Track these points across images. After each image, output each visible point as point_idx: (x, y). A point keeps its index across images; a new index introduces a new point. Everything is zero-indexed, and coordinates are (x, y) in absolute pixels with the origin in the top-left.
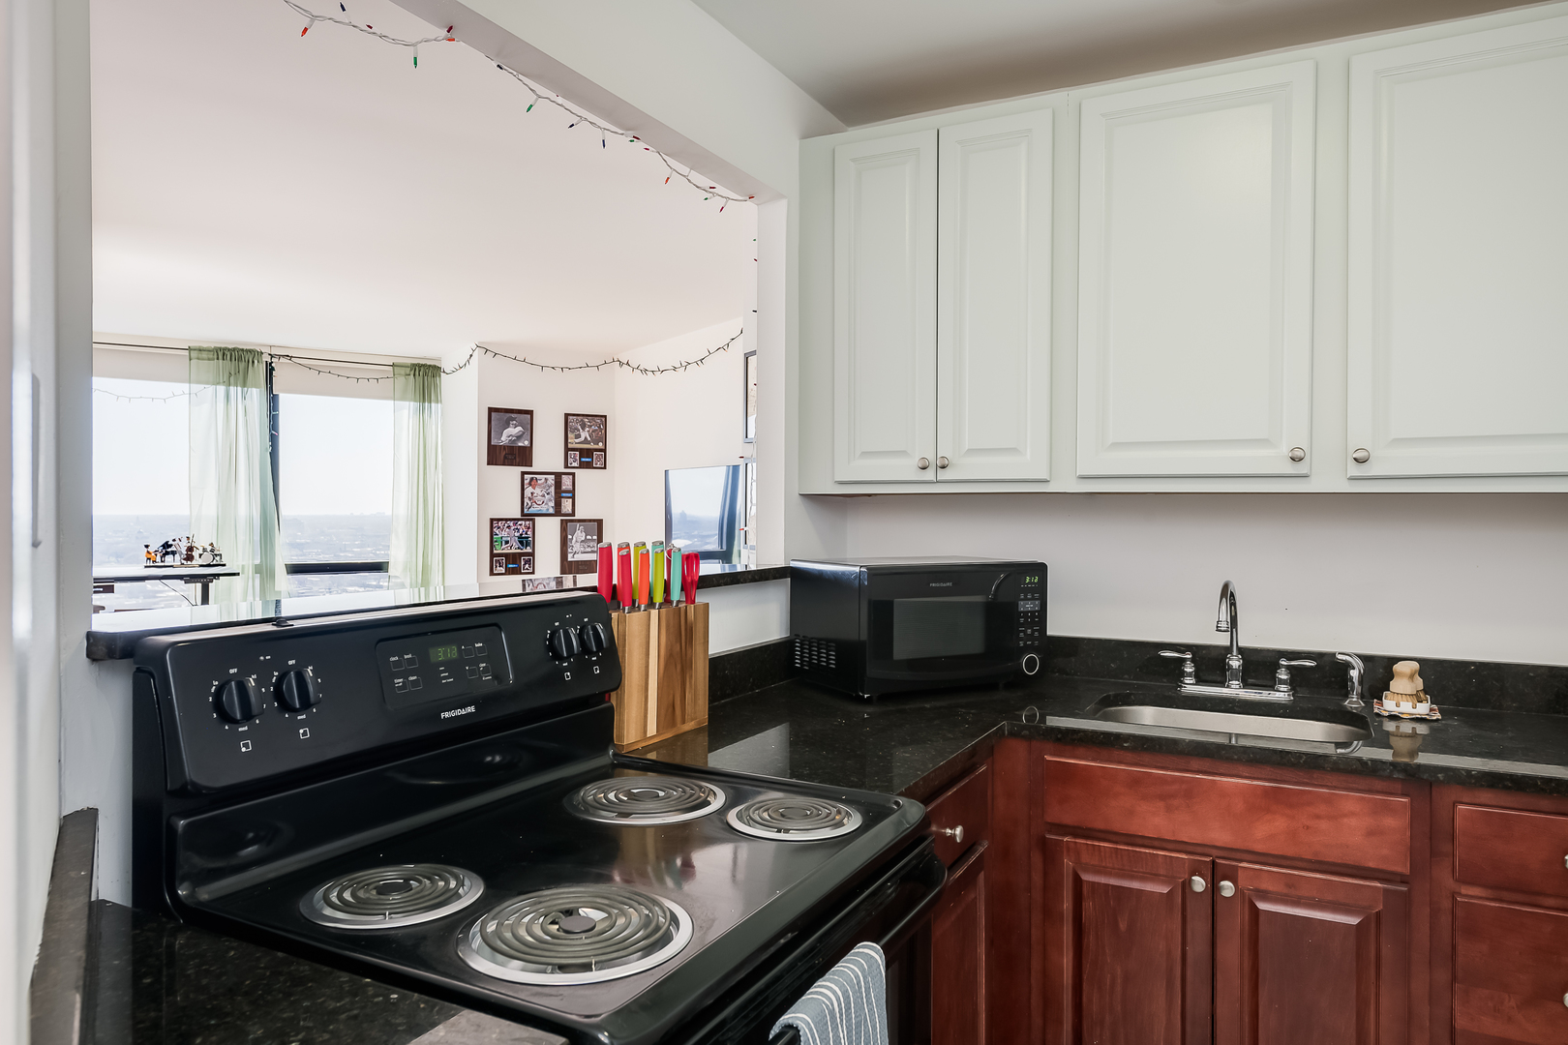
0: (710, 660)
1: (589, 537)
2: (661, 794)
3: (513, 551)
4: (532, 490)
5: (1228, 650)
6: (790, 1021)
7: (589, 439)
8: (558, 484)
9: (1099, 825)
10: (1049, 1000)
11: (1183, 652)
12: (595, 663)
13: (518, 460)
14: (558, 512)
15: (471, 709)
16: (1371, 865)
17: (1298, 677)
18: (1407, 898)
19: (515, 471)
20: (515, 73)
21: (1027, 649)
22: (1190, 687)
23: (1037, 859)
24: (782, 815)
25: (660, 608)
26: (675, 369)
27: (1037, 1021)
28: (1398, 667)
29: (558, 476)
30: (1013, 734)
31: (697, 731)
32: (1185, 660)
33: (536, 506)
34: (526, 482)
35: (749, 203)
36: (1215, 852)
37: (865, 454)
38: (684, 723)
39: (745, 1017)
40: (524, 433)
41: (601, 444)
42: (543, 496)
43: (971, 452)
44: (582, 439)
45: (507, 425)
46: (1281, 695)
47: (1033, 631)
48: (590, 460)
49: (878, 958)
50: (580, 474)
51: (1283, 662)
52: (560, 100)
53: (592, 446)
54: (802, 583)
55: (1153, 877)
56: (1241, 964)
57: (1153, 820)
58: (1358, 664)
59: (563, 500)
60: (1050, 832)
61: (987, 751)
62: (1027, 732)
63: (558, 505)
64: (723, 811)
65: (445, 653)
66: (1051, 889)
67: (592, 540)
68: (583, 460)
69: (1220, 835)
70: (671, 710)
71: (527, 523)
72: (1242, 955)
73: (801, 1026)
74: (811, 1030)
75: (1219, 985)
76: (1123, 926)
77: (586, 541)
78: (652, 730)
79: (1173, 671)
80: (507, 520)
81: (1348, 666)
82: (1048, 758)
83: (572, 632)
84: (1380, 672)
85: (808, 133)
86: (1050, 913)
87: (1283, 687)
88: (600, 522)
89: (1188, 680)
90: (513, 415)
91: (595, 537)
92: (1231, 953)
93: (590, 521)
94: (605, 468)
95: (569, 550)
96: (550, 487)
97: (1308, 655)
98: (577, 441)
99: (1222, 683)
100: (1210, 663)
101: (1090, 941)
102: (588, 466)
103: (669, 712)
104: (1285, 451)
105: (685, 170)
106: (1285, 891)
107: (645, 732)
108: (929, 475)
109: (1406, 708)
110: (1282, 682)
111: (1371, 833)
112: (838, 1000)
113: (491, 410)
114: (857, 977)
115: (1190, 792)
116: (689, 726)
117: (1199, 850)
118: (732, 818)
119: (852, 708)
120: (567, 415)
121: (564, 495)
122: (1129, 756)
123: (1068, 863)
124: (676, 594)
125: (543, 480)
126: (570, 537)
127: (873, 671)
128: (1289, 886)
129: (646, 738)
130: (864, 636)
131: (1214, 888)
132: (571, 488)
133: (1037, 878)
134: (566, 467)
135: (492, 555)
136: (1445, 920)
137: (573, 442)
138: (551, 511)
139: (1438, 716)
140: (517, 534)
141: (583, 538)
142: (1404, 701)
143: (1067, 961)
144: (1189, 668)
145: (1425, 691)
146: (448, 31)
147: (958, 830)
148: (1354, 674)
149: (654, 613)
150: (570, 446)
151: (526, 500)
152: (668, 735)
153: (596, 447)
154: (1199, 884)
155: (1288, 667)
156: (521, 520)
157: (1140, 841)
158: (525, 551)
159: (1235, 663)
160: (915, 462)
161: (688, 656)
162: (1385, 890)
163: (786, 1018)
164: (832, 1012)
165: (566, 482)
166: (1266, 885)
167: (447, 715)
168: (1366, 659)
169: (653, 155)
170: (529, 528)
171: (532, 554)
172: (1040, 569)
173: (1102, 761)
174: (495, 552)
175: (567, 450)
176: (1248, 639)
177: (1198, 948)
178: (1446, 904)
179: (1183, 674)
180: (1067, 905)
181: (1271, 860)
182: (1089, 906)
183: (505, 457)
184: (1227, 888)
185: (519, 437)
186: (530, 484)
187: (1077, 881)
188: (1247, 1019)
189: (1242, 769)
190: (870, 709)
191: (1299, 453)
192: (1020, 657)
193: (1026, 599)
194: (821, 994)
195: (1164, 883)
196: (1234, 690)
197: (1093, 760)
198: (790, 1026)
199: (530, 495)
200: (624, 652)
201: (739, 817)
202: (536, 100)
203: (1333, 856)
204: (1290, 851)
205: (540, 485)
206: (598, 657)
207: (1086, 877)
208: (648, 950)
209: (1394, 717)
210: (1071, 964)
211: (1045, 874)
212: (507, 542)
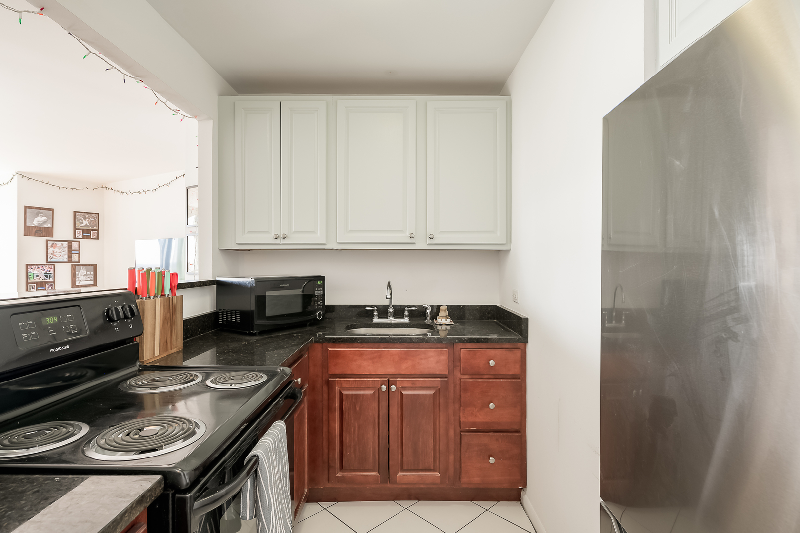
0: (183, 321)
1: (88, 273)
2: (170, 378)
3: (41, 280)
4: (54, 250)
5: (389, 306)
6: (254, 454)
7: (88, 224)
8: (70, 247)
9: (349, 372)
10: (330, 442)
11: (374, 308)
12: (130, 323)
13: (44, 234)
14: (70, 260)
15: (67, 347)
16: (437, 373)
17: (412, 315)
18: (447, 382)
19: (42, 240)
20: (78, 38)
21: (318, 310)
22: (376, 320)
23: (325, 389)
24: (232, 379)
25: (160, 297)
26: (139, 193)
27: (326, 451)
28: (441, 308)
29: (70, 243)
30: (316, 342)
31: (178, 353)
32: (374, 310)
33: (56, 257)
34: (49, 245)
35: (194, 120)
36: (389, 376)
37: (250, 232)
38: (172, 349)
39: (234, 457)
40: (48, 220)
41: (95, 227)
42: (61, 252)
43: (296, 232)
44: (84, 224)
45: (37, 215)
46: (406, 320)
47: (320, 302)
48: (89, 235)
49: (283, 426)
50: (84, 242)
51: (407, 309)
52: (101, 56)
53: (90, 228)
54: (222, 287)
55: (368, 388)
56: (398, 414)
57: (367, 367)
58: (429, 308)
59: (72, 254)
60: (330, 378)
61: (307, 349)
62: (322, 340)
63: (70, 257)
64: (203, 381)
65: (51, 320)
66: (330, 399)
67: (91, 275)
68: (85, 235)
69: (391, 370)
70: (166, 343)
71: (50, 266)
72: (398, 411)
73: (259, 454)
74: (263, 456)
75: (390, 423)
76: (358, 408)
77: (87, 275)
78: (157, 353)
79: (370, 314)
80: (37, 265)
81: (426, 309)
82: (330, 349)
83: (120, 308)
84: (436, 310)
85: (222, 94)
86: (330, 408)
87: (407, 318)
88: (95, 266)
89: (375, 318)
90: (41, 211)
91: (93, 273)
92: (395, 411)
93: (89, 265)
94: (98, 239)
95: (77, 280)
96: (64, 248)
97: (414, 306)
98: (81, 225)
99: (387, 318)
100: (383, 311)
101: (346, 416)
102: (89, 238)
103: (165, 345)
104: (408, 234)
105: (164, 100)
106: (411, 386)
107: (154, 354)
108: (278, 241)
109: (444, 321)
110: (406, 316)
111: (437, 362)
112: (272, 443)
113: (26, 207)
114: (277, 434)
115: (380, 356)
116: (174, 350)
117: (383, 376)
118: (208, 383)
119: (248, 338)
120: (75, 212)
121: (73, 252)
122: (360, 345)
123: (337, 388)
124: (167, 291)
125: (60, 245)
126: (77, 273)
127: (257, 322)
128: (413, 384)
129: (154, 357)
130: (253, 308)
131: (389, 389)
132: (77, 248)
133: (326, 396)
134: (75, 238)
135: (27, 283)
136: (458, 388)
137: (79, 226)
138: (66, 260)
139: (453, 323)
140: (44, 272)
141: (85, 274)
142: (443, 320)
143: (337, 426)
144: (376, 313)
145: (449, 315)
146: (41, 10)
147: (299, 380)
148: (428, 311)
149: (158, 300)
150: (77, 228)
151: (49, 255)
152: (165, 355)
153: (93, 229)
154: (384, 388)
155: (408, 311)
156: (47, 265)
157: (363, 376)
158: (48, 280)
159: (391, 310)
160: (273, 235)
161: (174, 319)
162: (441, 380)
163: (252, 453)
164: (270, 448)
165: (75, 246)
166: (405, 385)
167: (53, 350)
168: (432, 306)
169: (148, 91)
170: (51, 269)
171: (54, 282)
172: (323, 279)
173: (350, 348)
174: (29, 281)
175: (75, 230)
176: (395, 302)
177: (383, 411)
178: (458, 382)
179: (373, 316)
180: (337, 404)
181: (407, 376)
182: (345, 403)
183: (36, 232)
184: (393, 388)
185: (45, 222)
186: (52, 246)
187: (341, 394)
188: (399, 433)
189: (397, 346)
190: (257, 337)
191: (412, 236)
192: (315, 313)
193: (318, 290)
194: (264, 442)
195: (372, 390)
196: (391, 320)
197: (346, 348)
198: (255, 456)
199: (52, 252)
200: (143, 318)
201: (212, 382)
202: (89, 54)
203: (426, 372)
204: (413, 372)
205: (58, 247)
206: (131, 320)
207: (344, 393)
208: (185, 439)
209: (441, 325)
210: (339, 426)
211: (329, 394)
212: (37, 276)
